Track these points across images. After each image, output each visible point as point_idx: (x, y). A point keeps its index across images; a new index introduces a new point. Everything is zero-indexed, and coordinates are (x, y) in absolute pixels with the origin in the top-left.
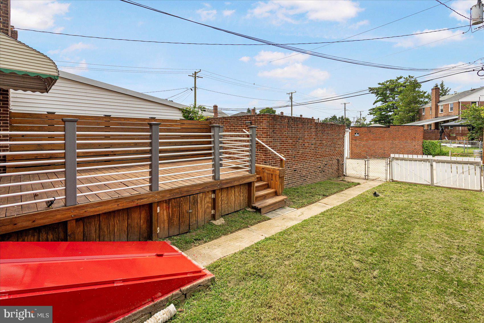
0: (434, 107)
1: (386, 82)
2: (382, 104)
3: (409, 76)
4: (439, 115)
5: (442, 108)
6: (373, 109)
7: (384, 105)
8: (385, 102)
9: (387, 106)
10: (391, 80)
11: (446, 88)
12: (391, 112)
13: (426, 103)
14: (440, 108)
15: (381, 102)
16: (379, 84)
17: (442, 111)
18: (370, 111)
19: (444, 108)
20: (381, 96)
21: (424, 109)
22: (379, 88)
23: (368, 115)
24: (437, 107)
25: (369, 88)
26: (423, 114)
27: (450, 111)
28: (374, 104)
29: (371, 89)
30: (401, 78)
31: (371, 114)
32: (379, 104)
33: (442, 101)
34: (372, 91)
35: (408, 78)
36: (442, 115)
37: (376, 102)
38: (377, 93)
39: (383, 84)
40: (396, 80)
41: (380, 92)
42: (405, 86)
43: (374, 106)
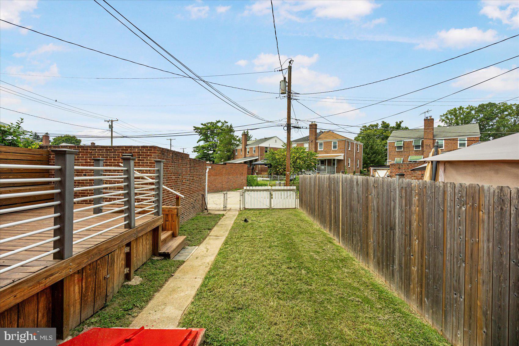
0: (243, 150)
1: (208, 124)
2: (204, 143)
3: (225, 121)
4: (247, 156)
5: (249, 150)
6: (197, 147)
7: (206, 144)
8: (206, 141)
9: (209, 145)
10: (212, 123)
11: (249, 135)
12: (211, 151)
13: (238, 145)
14: (248, 150)
15: (203, 142)
16: (202, 124)
17: (248, 153)
18: (194, 149)
19: (250, 150)
20: (203, 136)
21: (236, 150)
22: (202, 128)
23: (193, 152)
24: (245, 149)
25: (194, 127)
26: (236, 154)
27: (253, 153)
28: (198, 142)
29: (196, 129)
30: (219, 122)
31: (195, 151)
32: (202, 143)
33: (248, 145)
34: (196, 130)
35: (224, 122)
36: (249, 156)
37: (199, 141)
38: (200, 133)
39: (205, 125)
40: (216, 123)
41: (203, 132)
42: (222, 130)
43: (197, 145)
